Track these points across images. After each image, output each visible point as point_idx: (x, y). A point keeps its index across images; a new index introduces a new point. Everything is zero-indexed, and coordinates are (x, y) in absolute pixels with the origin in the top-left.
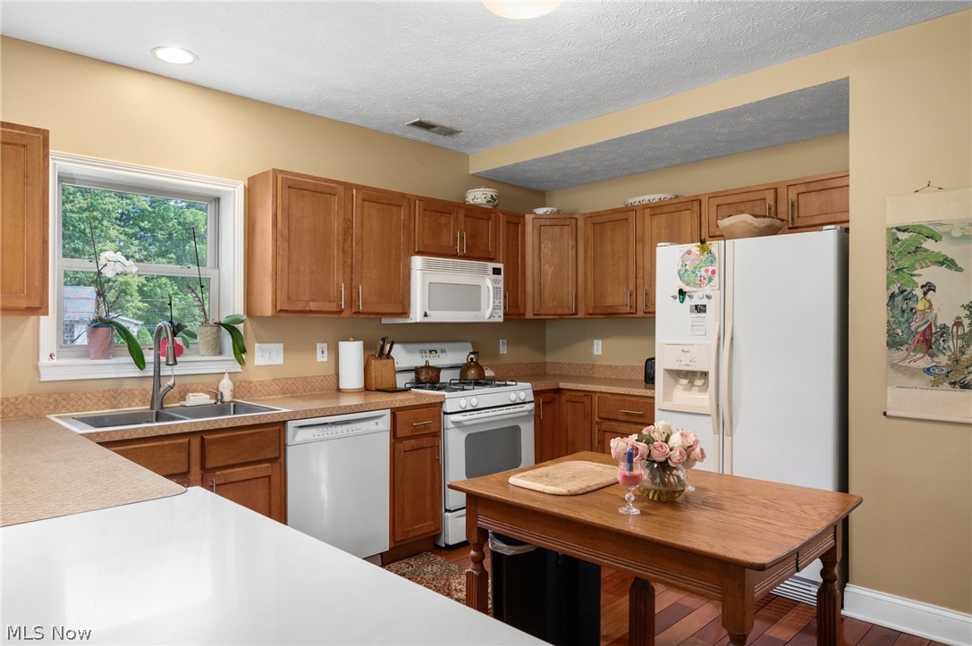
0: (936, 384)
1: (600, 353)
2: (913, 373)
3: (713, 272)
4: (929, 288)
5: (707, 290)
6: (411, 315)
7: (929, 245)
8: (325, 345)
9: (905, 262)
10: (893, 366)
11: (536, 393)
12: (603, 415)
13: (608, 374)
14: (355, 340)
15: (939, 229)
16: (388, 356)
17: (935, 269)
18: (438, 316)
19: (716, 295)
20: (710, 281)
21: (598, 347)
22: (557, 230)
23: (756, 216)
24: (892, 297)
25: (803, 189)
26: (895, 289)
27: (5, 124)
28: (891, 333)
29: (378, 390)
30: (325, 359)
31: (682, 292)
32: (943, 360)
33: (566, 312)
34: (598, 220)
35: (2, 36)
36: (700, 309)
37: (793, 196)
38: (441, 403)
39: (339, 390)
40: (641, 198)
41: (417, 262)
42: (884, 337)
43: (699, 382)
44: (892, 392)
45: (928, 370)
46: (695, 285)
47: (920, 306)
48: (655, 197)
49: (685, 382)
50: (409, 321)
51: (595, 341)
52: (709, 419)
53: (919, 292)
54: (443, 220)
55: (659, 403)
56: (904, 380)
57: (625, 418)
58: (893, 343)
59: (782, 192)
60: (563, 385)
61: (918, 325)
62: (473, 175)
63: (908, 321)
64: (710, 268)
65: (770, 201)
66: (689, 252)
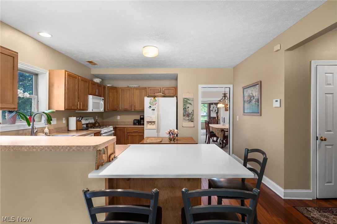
0: (189, 122)
1: (119, 119)
2: (186, 120)
3: (156, 103)
4: (188, 107)
5: (155, 106)
6: (88, 110)
7: (188, 101)
8: (65, 118)
9: (185, 103)
10: (184, 119)
11: (114, 128)
12: (128, 132)
13: (122, 123)
14: (74, 117)
15: (189, 99)
16: (81, 121)
17: (189, 105)
18: (95, 111)
19: (157, 107)
20: (156, 104)
21: (119, 117)
22: (113, 90)
23: (163, 94)
24: (184, 108)
25: (165, 89)
26: (184, 107)
27: (1, 47)
28: (183, 114)
29: (80, 130)
30: (65, 122)
31: (150, 107)
32: (190, 118)
33: (115, 109)
34: (122, 89)
35: (1, 21)
36: (153, 110)
37: (163, 90)
38: (100, 132)
39: (68, 130)
40: (133, 86)
41: (90, 97)
42: (182, 115)
43: (153, 123)
44: (184, 123)
45: (188, 120)
46: (153, 105)
47: (187, 110)
48: (136, 86)
49: (150, 123)
50: (88, 112)
51: (118, 116)
52: (156, 130)
53: (187, 108)
54: (94, 86)
55: (145, 128)
56: (185, 121)
57: (133, 132)
58: (184, 116)
59: (162, 89)
60: (117, 126)
61: (187, 113)
62: (92, 74)
63: (186, 112)
64: (156, 102)
65: (160, 90)
66: (151, 99)
